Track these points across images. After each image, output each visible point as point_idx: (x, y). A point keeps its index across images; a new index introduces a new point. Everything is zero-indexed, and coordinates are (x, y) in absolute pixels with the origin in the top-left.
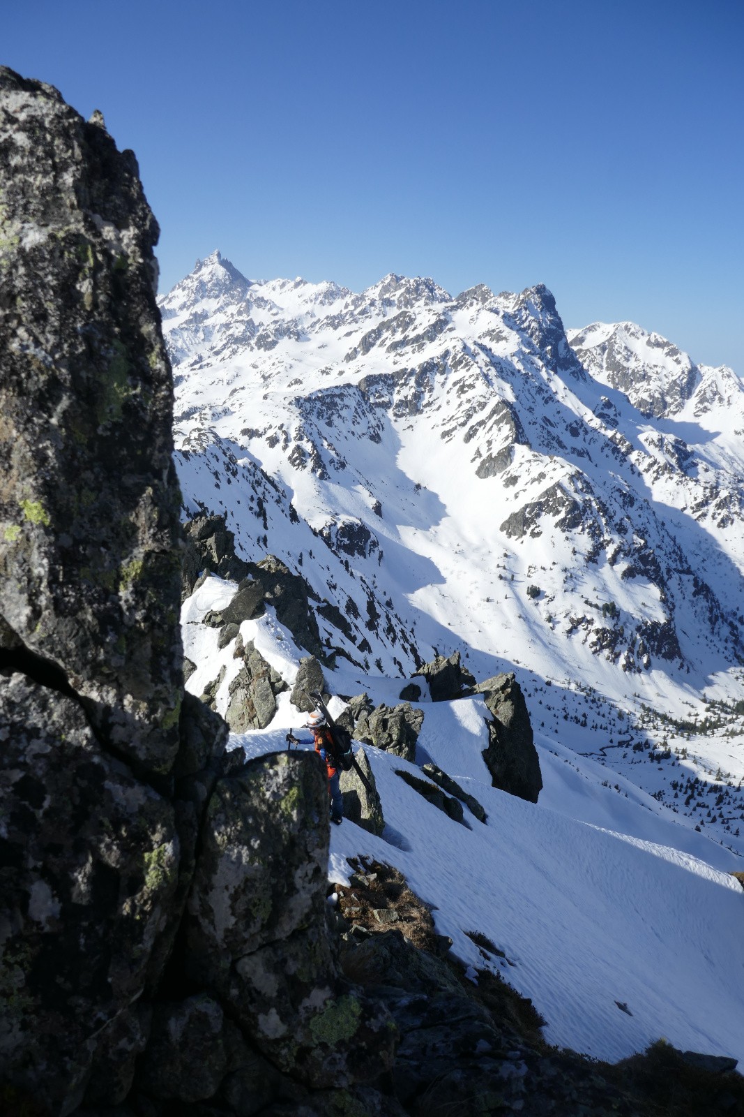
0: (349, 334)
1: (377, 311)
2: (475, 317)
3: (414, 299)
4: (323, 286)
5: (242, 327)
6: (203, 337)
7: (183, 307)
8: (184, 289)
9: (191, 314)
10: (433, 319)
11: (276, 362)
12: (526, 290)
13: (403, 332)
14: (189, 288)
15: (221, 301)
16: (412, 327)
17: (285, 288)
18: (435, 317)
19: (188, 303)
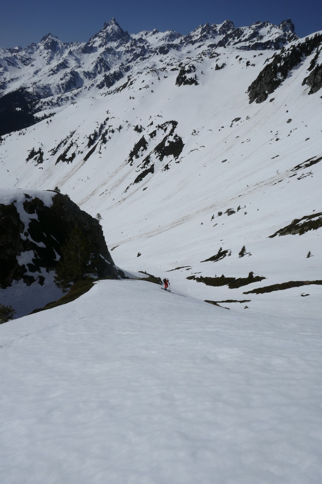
0: (199, 47)
1: (211, 36)
2: (270, 31)
3: (227, 30)
4: (168, 33)
5: (140, 50)
6: (118, 57)
7: (100, 46)
8: (99, 38)
9: (105, 49)
10: (252, 32)
11: (172, 58)
12: (283, 22)
13: (238, 38)
14: (102, 37)
15: (118, 42)
16: (243, 35)
17: (148, 35)
18: (253, 30)
19: (103, 44)
